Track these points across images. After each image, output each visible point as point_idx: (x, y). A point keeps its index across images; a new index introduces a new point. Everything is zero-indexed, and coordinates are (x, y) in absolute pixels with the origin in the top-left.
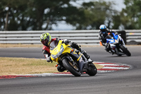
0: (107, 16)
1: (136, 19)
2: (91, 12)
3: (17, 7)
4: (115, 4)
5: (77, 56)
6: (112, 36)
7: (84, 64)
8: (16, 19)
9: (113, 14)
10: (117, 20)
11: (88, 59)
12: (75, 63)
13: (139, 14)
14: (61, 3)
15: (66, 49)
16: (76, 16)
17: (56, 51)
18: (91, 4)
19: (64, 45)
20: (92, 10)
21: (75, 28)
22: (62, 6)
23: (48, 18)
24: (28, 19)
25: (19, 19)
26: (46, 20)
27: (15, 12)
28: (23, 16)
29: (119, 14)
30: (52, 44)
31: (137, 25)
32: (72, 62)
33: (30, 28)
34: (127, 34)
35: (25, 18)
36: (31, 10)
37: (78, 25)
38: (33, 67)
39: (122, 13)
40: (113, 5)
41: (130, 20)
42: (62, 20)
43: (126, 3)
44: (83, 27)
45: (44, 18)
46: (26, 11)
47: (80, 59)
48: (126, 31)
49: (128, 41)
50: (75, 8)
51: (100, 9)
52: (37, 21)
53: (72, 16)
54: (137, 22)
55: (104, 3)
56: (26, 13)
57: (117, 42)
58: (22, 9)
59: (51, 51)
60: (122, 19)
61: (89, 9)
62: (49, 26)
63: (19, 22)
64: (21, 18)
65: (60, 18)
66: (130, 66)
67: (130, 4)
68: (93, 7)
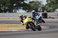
0: (40, 7)
1: (51, 8)
2: (33, 5)
3: (2, 3)
4: (42, 2)
5: (34, 23)
6: (38, 15)
7: (37, 26)
8: (2, 8)
9: (42, 6)
10: (44, 8)
11: (38, 24)
12: (33, 26)
13: (53, 6)
14: (20, 1)
15: (30, 20)
16: (27, 7)
17: (26, 21)
18: (33, 2)
19: (29, 18)
20: (33, 4)
21: (26, 12)
22: (21, 3)
23: (15, 8)
24: (7, 8)
25: (3, 8)
26: (14, 8)
27: (2, 5)
28: (5, 7)
29: (44, 6)
30: (24, 18)
31: (52, 11)
32: (32, 25)
33: (8, 12)
34: (48, 14)
35: (6, 8)
36: (8, 5)
37: (27, 10)
38: (9, 28)
39: (45, 6)
40: (42, 3)
41: (49, 8)
42: (21, 8)
43: (47, 2)
44: (30, 11)
45: (13, 8)
46: (6, 5)
47: (35, 24)
48: (47, 13)
49: (48, 17)
50: (26, 4)
51: (36, 4)
52: (11, 9)
53: (25, 7)
54: (52, 9)
55: (38, 2)
56: (6, 6)
57: (39, 17)
58: (4, 4)
59: (24, 21)
60: (46, 8)
61: (32, 4)
62: (16, 11)
63: (3, 9)
64: (4, 8)
65: (20, 8)
66: (49, 27)
67: (49, 2)
68: (33, 3)
